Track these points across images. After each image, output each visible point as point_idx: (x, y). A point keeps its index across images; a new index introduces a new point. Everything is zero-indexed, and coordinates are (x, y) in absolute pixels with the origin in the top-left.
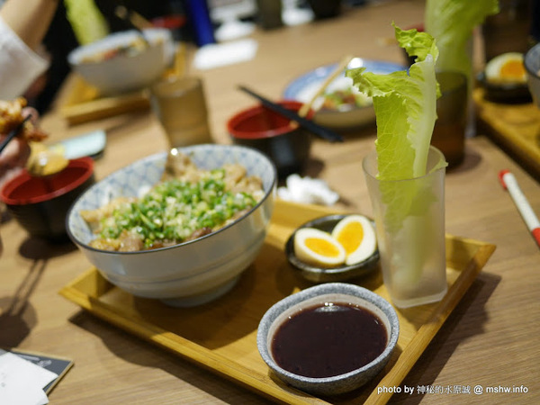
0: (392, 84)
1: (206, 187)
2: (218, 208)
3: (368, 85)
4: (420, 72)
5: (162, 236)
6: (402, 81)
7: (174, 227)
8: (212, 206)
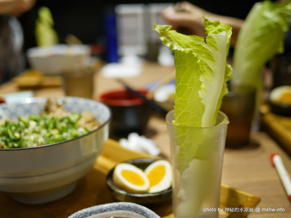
0: (190, 46)
1: (62, 121)
2: (65, 135)
3: (171, 40)
4: (215, 43)
5: (16, 145)
6: (200, 45)
7: (27, 140)
8: (61, 132)
